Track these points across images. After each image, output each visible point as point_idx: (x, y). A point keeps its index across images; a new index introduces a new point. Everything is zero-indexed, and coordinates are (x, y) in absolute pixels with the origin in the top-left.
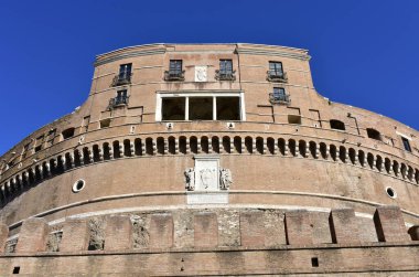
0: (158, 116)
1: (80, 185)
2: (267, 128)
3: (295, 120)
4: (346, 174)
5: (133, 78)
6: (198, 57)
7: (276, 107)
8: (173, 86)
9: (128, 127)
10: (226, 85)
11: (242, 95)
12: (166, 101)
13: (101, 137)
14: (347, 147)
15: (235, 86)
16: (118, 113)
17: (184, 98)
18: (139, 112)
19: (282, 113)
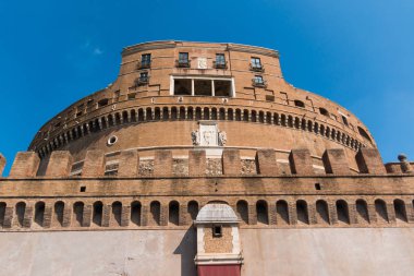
0: (172, 92)
1: (113, 140)
2: (251, 103)
3: (270, 99)
4: (305, 139)
5: (152, 64)
6: (200, 52)
7: (257, 89)
8: (182, 71)
9: (149, 99)
10: (221, 72)
11: (233, 80)
12: (177, 82)
13: (129, 106)
14: (307, 120)
15: (227, 73)
16: (141, 89)
17: (190, 80)
18: (157, 88)
19: (261, 94)
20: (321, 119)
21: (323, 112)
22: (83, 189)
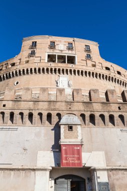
0: (46, 61)
1: (17, 83)
2: (84, 67)
3: (94, 66)
4: (110, 85)
5: (37, 46)
6: (60, 41)
7: (87, 61)
8: (51, 51)
9: (35, 63)
10: (70, 52)
11: (76, 56)
12: (49, 56)
13: (25, 66)
14: (111, 77)
15: (74, 52)
16: (31, 58)
17: (55, 55)
18: (39, 58)
19: (90, 63)
20: (118, 76)
21: (119, 73)
22: (4, 106)
